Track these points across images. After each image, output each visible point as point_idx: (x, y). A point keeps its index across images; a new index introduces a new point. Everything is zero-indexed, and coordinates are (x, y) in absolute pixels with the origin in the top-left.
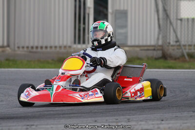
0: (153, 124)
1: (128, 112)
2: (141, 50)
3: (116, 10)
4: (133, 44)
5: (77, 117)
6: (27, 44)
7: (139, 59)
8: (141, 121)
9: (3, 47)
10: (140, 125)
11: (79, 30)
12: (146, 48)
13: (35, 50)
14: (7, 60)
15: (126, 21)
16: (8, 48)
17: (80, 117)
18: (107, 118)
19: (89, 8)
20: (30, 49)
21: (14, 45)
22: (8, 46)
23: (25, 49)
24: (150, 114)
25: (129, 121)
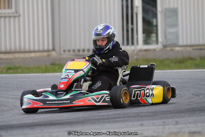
0: (202, 126)
1: (177, 114)
2: (194, 50)
3: (166, 9)
4: (185, 43)
5: (123, 121)
6: (73, 48)
7: (191, 59)
8: (190, 123)
9: (48, 51)
10: (189, 127)
11: (127, 31)
12: (198, 47)
13: (81, 53)
14: (53, 64)
15: (177, 19)
16: (53, 52)
17: (126, 121)
18: (155, 121)
19: (137, 7)
20: (76, 51)
21: (60, 48)
22: (54, 49)
23: (72, 53)
24: (201, 116)
25: (177, 124)
